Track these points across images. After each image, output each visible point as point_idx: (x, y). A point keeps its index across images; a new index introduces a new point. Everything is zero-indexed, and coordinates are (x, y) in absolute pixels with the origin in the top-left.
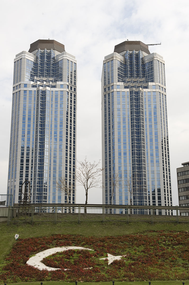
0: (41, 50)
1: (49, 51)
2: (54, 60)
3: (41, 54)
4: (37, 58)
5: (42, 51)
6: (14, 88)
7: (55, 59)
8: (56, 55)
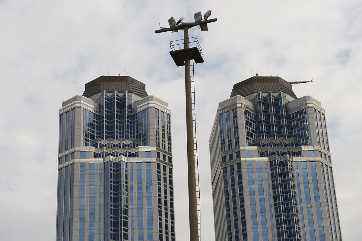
0: (108, 94)
1: (120, 95)
2: (131, 110)
3: (108, 100)
4: (100, 106)
5: (110, 95)
6: (60, 158)
7: (133, 107)
8: (133, 102)
